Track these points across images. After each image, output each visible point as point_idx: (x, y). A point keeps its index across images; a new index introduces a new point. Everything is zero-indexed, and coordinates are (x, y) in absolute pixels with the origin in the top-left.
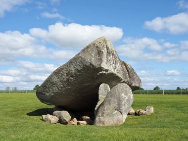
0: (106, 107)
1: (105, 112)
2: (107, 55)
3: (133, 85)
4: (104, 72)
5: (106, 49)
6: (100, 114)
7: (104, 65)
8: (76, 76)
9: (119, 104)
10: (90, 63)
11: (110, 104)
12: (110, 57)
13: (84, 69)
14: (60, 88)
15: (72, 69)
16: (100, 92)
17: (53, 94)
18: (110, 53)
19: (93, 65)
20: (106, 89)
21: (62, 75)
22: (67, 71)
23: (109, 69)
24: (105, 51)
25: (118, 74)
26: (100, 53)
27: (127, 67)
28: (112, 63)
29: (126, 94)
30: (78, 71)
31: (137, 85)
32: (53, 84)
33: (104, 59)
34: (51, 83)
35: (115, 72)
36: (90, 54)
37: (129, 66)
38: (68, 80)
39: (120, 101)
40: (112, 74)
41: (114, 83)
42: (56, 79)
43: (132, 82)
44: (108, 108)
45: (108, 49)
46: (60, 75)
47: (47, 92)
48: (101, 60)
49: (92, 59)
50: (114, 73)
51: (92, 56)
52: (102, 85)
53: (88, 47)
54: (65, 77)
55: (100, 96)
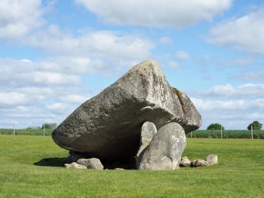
0: (153, 151)
1: (152, 157)
2: (154, 85)
3: (189, 124)
4: (150, 107)
5: (152, 77)
6: (145, 160)
7: (150, 99)
8: (112, 112)
9: (169, 148)
10: (132, 96)
11: (157, 148)
12: (158, 87)
13: (123, 103)
14: (90, 128)
15: (108, 104)
16: (143, 133)
17: (79, 136)
18: (157, 82)
19: (135, 99)
20: (151, 129)
21: (93, 110)
22: (101, 105)
23: (156, 103)
24: (151, 80)
25: (167, 110)
26: (144, 83)
27: (180, 98)
28: (160, 94)
29: (178, 137)
30: (116, 106)
31: (195, 124)
32: (80, 122)
33: (150, 91)
34: (77, 120)
35: (164, 107)
36: (132, 84)
37: (184, 96)
38: (101, 116)
39: (169, 144)
40: (160, 110)
41: (161, 121)
42: (84, 116)
43: (187, 118)
44: (155, 153)
45: (154, 76)
46: (91, 110)
47: (71, 133)
48: (146, 92)
49: (134, 91)
50: (162, 108)
51: (134, 87)
52: (145, 125)
53: (129, 75)
54: (97, 113)
55: (143, 138)
